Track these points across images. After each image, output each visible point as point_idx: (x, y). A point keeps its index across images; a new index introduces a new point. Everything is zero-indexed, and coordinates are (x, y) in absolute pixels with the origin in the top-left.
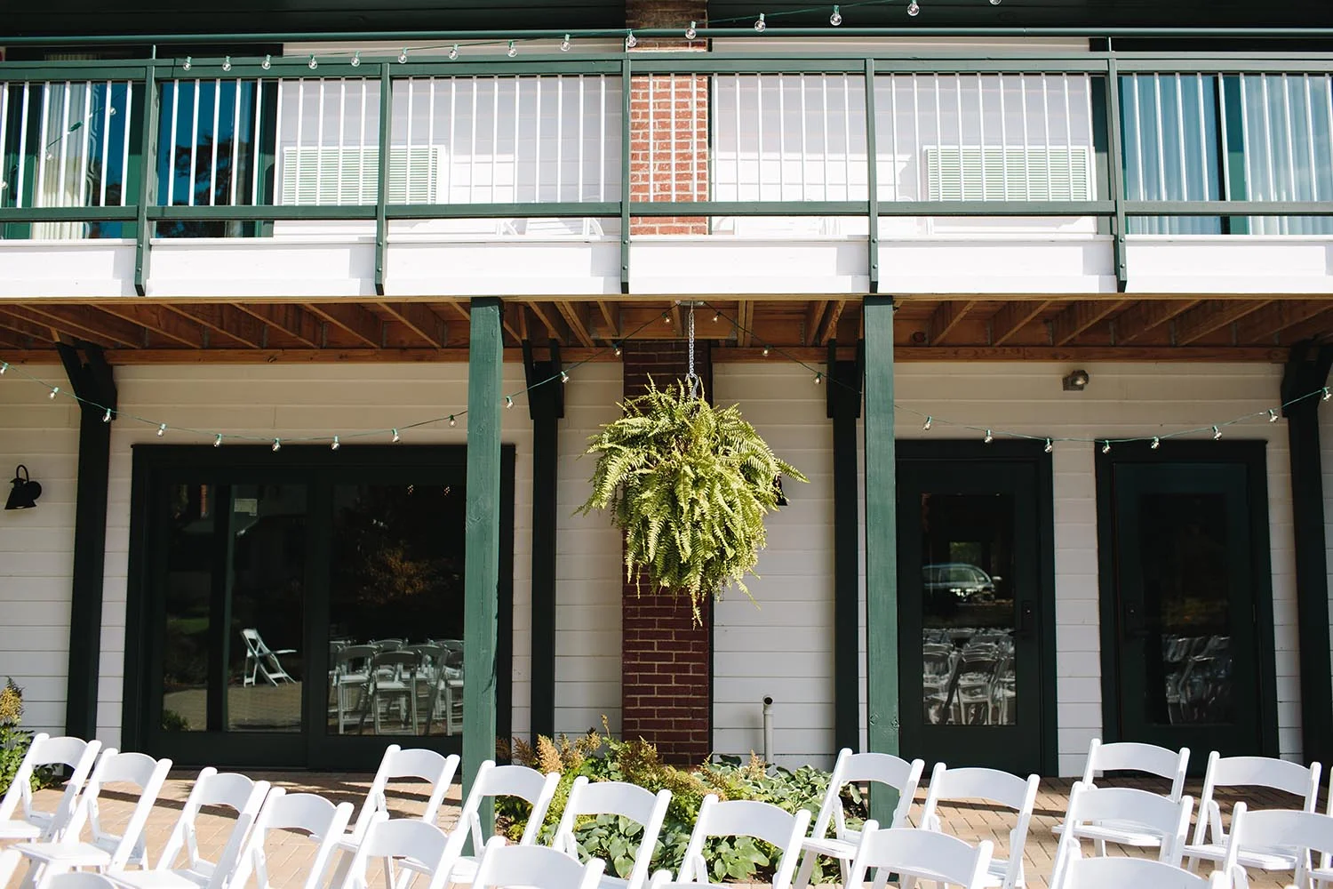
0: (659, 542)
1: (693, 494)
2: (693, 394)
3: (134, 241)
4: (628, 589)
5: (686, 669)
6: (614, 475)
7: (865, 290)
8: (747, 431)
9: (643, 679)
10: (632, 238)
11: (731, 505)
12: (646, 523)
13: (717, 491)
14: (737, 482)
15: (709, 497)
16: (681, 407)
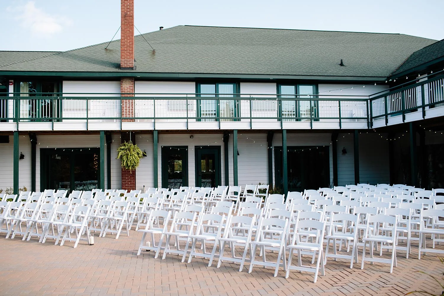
0: (126, 163)
1: (130, 157)
2: (131, 143)
3: (52, 122)
4: (122, 170)
5: (131, 181)
6: (120, 155)
7: (154, 129)
8: (138, 148)
9: (125, 183)
10: (122, 122)
11: (135, 158)
12: (124, 161)
13: (133, 157)
14: (136, 155)
15: (132, 157)
16: (129, 145)
